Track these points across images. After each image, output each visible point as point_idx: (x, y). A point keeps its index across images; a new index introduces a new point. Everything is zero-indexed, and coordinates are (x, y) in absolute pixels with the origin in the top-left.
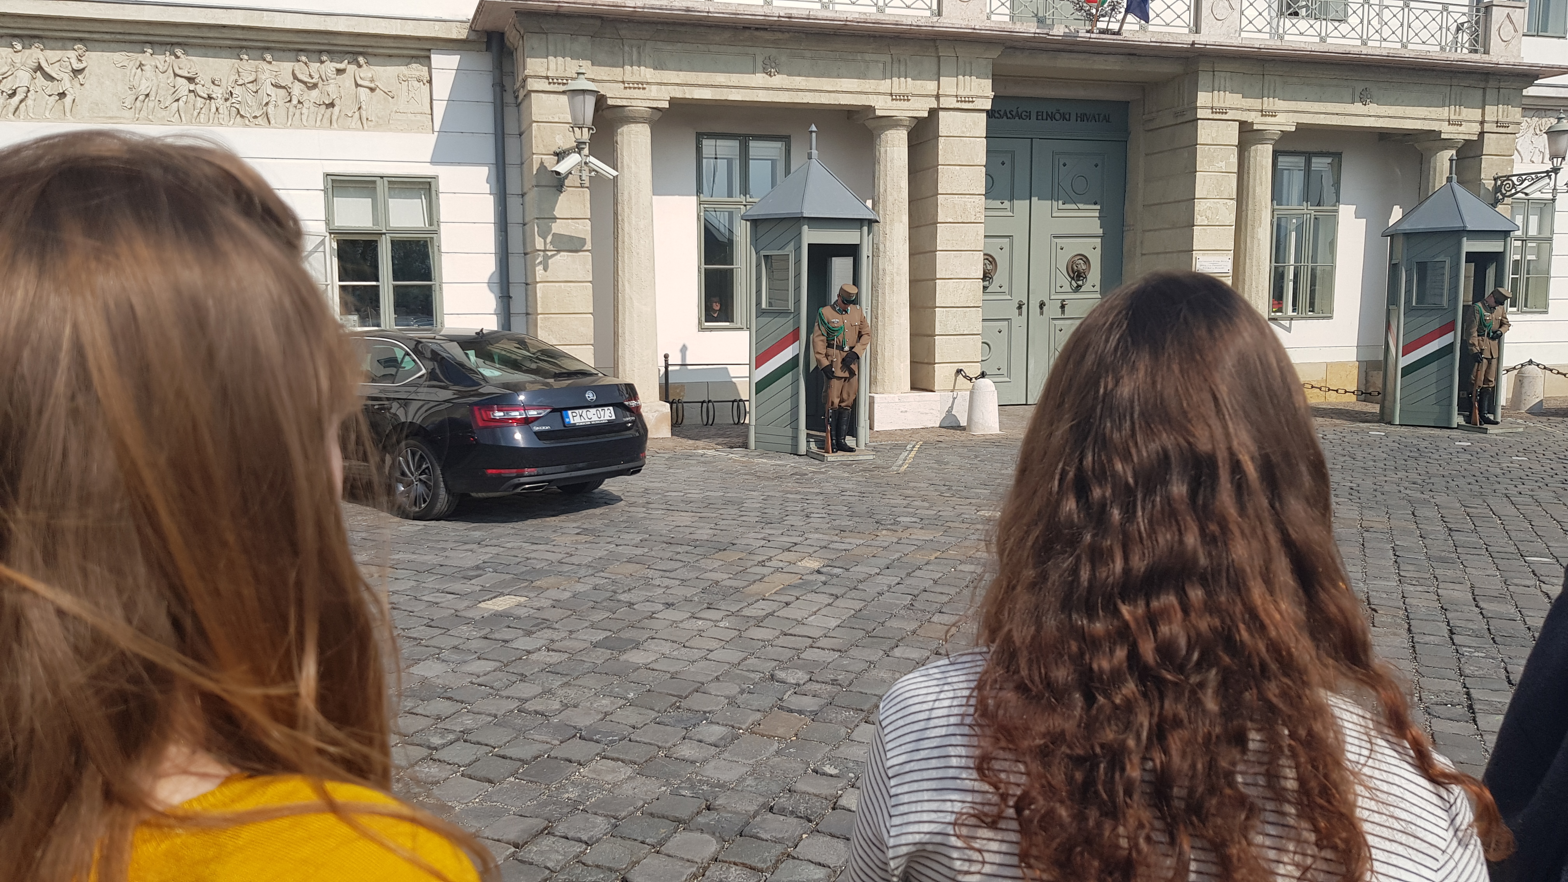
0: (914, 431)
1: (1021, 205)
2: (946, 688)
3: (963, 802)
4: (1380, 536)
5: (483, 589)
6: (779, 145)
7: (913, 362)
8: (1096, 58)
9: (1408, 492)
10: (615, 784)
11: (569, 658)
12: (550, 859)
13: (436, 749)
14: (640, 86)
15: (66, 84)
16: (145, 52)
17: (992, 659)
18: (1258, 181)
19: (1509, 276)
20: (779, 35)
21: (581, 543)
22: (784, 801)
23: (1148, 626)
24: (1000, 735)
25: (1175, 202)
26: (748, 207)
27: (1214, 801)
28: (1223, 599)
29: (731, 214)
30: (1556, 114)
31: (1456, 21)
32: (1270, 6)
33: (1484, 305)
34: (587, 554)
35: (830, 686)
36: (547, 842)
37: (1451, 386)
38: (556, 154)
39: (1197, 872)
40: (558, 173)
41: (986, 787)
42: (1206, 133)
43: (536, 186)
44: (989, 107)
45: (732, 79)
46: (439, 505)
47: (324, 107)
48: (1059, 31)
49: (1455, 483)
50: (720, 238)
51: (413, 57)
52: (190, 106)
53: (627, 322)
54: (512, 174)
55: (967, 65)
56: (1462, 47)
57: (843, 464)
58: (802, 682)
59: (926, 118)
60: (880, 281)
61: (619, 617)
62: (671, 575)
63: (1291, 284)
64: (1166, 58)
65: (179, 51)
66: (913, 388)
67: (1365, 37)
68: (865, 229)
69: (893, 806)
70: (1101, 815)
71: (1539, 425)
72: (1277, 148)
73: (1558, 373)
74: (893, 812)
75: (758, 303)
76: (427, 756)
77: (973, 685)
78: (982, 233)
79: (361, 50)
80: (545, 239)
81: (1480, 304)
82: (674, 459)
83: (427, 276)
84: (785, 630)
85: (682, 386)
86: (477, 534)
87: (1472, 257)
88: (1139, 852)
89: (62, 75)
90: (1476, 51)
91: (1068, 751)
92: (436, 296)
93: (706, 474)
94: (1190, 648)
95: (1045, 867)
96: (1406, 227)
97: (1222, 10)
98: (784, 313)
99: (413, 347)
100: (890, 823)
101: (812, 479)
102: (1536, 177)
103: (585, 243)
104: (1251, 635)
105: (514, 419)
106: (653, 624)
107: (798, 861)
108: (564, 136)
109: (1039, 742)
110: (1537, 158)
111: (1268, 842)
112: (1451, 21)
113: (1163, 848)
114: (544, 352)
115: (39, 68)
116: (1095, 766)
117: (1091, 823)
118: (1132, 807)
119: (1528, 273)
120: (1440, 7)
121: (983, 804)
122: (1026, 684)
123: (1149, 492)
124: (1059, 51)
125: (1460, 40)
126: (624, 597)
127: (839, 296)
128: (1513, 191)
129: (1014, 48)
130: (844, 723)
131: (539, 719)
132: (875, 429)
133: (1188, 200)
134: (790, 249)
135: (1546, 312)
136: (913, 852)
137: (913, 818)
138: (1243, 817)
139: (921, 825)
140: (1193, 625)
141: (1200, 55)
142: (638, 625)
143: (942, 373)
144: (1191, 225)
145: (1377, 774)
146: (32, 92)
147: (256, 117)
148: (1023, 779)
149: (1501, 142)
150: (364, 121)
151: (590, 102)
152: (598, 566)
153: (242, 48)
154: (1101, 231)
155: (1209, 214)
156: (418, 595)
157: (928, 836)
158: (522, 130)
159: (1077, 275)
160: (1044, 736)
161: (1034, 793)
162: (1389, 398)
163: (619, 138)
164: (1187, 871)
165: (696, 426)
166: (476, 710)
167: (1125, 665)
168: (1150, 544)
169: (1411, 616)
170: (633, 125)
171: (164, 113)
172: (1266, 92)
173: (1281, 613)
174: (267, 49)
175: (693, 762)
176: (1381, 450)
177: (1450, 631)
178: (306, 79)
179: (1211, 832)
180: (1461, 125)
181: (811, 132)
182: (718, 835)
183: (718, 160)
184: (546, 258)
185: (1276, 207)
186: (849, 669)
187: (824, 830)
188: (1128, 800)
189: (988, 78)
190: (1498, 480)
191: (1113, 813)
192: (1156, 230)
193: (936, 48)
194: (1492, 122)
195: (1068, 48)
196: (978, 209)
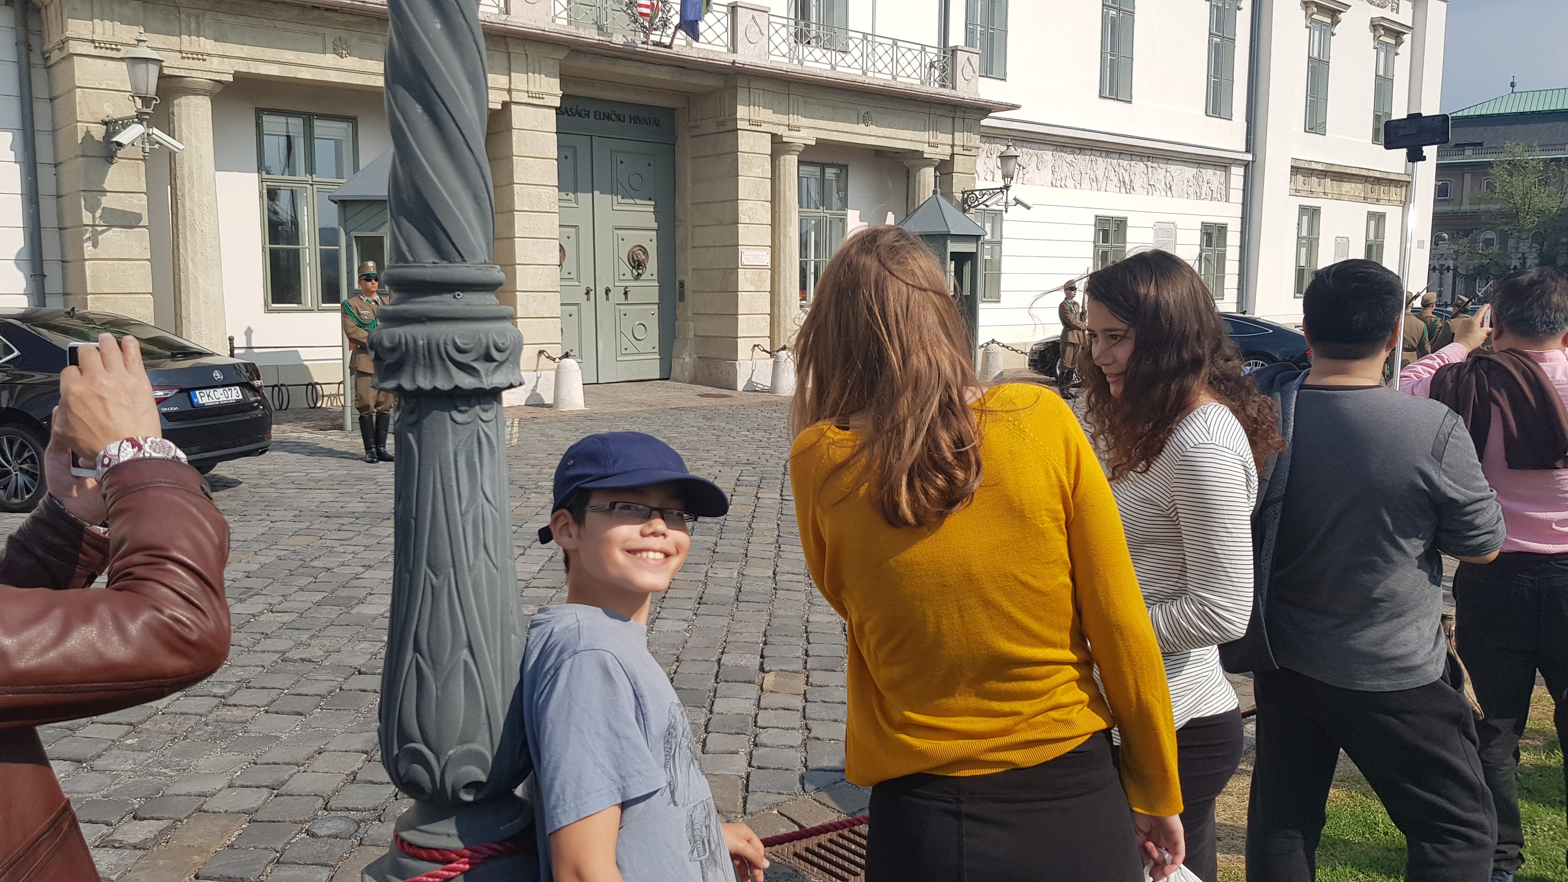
1: (585, 198)
6: (344, 125)
8: (651, 67)
11: (300, 617)
14: (200, 56)
18: (787, 187)
19: (980, 272)
20: (350, 18)
25: (721, 202)
30: (1006, 142)
31: (931, 60)
32: (788, 31)
38: (109, 124)
42: (745, 142)
43: (82, 156)
44: (558, 105)
45: (301, 57)
48: (618, 39)
53: (191, 303)
54: (43, 141)
55: (536, 63)
56: (934, 82)
59: (498, 110)
61: (324, 580)
67: (865, 68)
72: (801, 159)
73: (1014, 350)
78: (557, 222)
80: (93, 213)
87: (955, 256)
90: (944, 86)
97: (754, 36)
102: (993, 192)
103: (141, 219)
108: (120, 105)
112: (928, 59)
119: (985, 270)
120: (919, 47)
124: (620, 58)
125: (933, 76)
126: (317, 564)
128: (976, 203)
129: (579, 51)
133: (732, 200)
134: (384, 231)
135: (999, 302)
141: (738, 73)
143: (526, 354)
144: (735, 222)
149: (966, 162)
151: (153, 72)
154: (655, 225)
155: (750, 213)
158: (59, 94)
159: (637, 264)
163: (176, 110)
170: (191, 97)
172: (791, 109)
180: (937, 147)
184: (96, 234)
185: (800, 209)
189: (556, 77)
192: (704, 226)
193: (507, 45)
194: (960, 146)
195: (627, 56)
196: (552, 200)
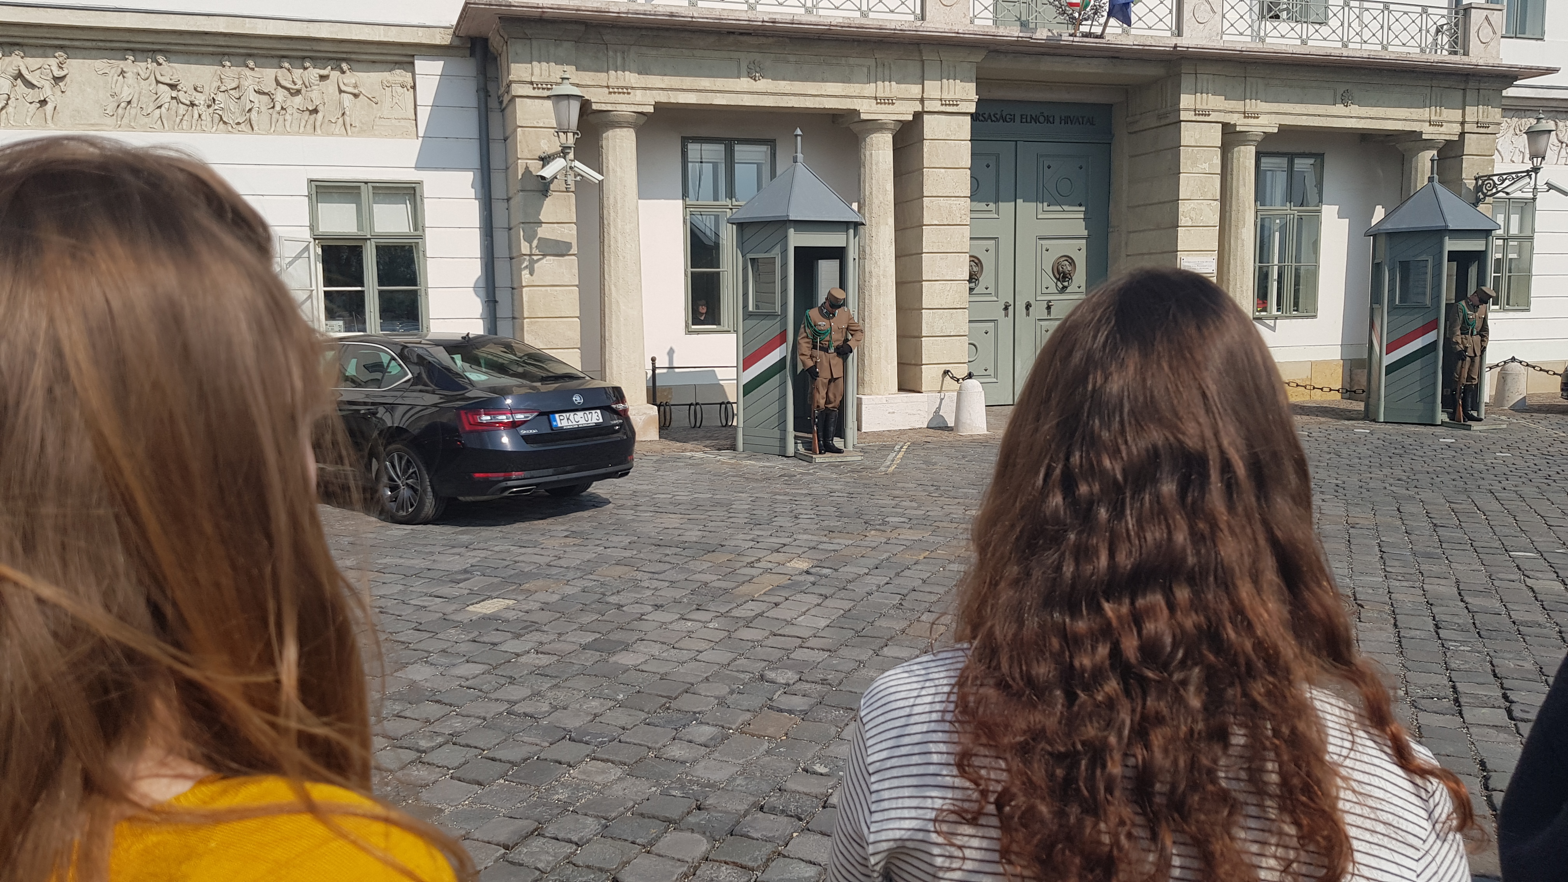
0: (902, 432)
1: (1007, 207)
2: (928, 684)
3: (944, 798)
4: (1366, 532)
5: (471, 593)
6: (764, 148)
7: (900, 364)
8: (1080, 61)
9: (1393, 488)
10: (605, 786)
11: (558, 661)
12: (541, 861)
13: (424, 752)
14: (625, 90)
15: (47, 91)
16: (126, 59)
17: (973, 655)
18: (1241, 182)
19: (1491, 274)
20: (763, 40)
21: (569, 546)
22: (774, 800)
23: (1132, 625)
24: (980, 732)
25: (1160, 203)
26: (734, 210)
27: (1196, 798)
28: (1210, 597)
29: (717, 217)
30: (1535, 115)
31: (1435, 23)
32: (1251, 9)
33: (1467, 303)
34: (576, 557)
35: (820, 686)
36: (536, 844)
37: (1435, 384)
38: (541, 159)
39: (1181, 867)
40: (543, 178)
41: (968, 784)
42: (1189, 134)
43: (522, 191)
44: (973, 111)
45: (717, 84)
46: (426, 509)
47: (308, 113)
48: (1042, 34)
49: (1439, 479)
50: (706, 242)
51: (396, 63)
52: (173, 112)
53: (614, 325)
54: (497, 179)
55: (951, 68)
56: (1442, 49)
57: (832, 466)
58: (791, 682)
59: (910, 121)
60: (867, 283)
61: (608, 619)
62: (661, 577)
63: (1275, 284)
64: (1149, 61)
65: (161, 59)
66: (901, 389)
67: (1345, 39)
68: (851, 231)
69: (873, 803)
70: (1082, 812)
71: (1523, 421)
72: (1260, 150)
73: (1541, 370)
74: (874, 808)
75: (745, 306)
76: (416, 759)
77: (953, 681)
78: (967, 235)
79: (344, 56)
80: (530, 243)
81: (1463, 303)
82: (661, 462)
83: (413, 281)
84: (775, 630)
85: (669, 389)
86: (465, 538)
87: (1453, 256)
88: (1120, 848)
89: (43, 82)
90: (1455, 53)
91: (1049, 748)
92: (421, 300)
93: (695, 477)
94: (1175, 645)
95: (1025, 863)
96: (1389, 226)
97: (1203, 13)
98: (771, 315)
99: (398, 351)
100: (871, 818)
101: (801, 480)
102: (1516, 176)
103: (571, 248)
104: (1237, 633)
105: (501, 423)
106: (643, 626)
107: (788, 860)
108: (549, 141)
109: (1020, 739)
110: (1518, 158)
111: (1251, 835)
112: (1430, 23)
113: (1145, 844)
114: (531, 356)
115: (20, 75)
116: (1075, 764)
117: (1072, 820)
118: (1113, 804)
119: (1510, 272)
120: (1419, 9)
121: (963, 800)
122: (1007, 682)
123: (1138, 490)
124: (1043, 54)
125: (1439, 42)
126: (613, 599)
127: (827, 299)
128: (1494, 190)
129: (997, 51)
130: (834, 722)
131: (529, 721)
132: (863, 430)
133: (1172, 201)
134: (776, 252)
135: (1528, 310)
136: (894, 849)
137: (893, 814)
138: (1226, 813)
139: (902, 822)
140: (1179, 624)
141: (1182, 58)
142: (627, 627)
143: (930, 375)
144: (1175, 225)
145: (1358, 765)
146: (13, 99)
147: (238, 124)
148: (1004, 776)
149: (1482, 142)
150: (348, 127)
151: (575, 108)
152: (586, 569)
153: (224, 54)
154: (1085, 233)
155: (1193, 215)
156: (406, 599)
157: (909, 833)
158: (507, 134)
159: (1063, 276)
160: (1025, 732)
161: (1014, 790)
162: (1373, 395)
163: (604, 143)
164: (1170, 866)
165: (684, 429)
166: (464, 713)
167: (1107, 663)
168: (1137, 542)
169: (1397, 611)
170: (618, 130)
171: (146, 120)
172: (1248, 95)
173: (1267, 611)
174: (250, 55)
175: (683, 763)
176: (1366, 447)
177: (1436, 625)
178: (289, 86)
179: (1193, 828)
180: (1442, 126)
181: (797, 136)
182: (708, 834)
183: (704, 164)
184: (532, 263)
185: (1259, 208)
186: (839, 668)
187: (815, 829)
188: (1109, 797)
189: (972, 81)
190: (1482, 476)
191: (1094, 809)
192: (1140, 231)
193: (920, 52)
194: (1473, 123)
195: (1052, 51)
196: (963, 212)
